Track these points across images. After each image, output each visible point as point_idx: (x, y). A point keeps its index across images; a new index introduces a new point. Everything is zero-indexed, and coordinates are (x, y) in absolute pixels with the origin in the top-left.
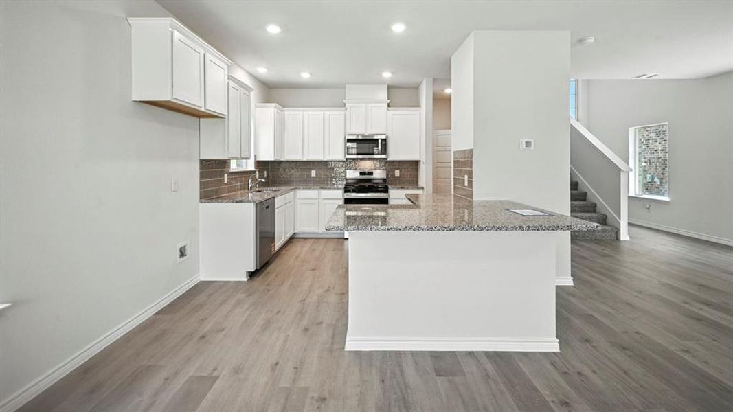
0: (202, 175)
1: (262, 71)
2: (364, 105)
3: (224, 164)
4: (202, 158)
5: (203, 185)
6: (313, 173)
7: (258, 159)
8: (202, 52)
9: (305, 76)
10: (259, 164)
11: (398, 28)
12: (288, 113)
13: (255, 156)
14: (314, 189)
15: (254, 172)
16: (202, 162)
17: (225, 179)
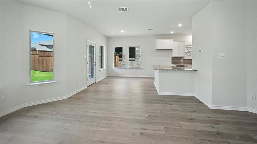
3: (181, 58)
5: (172, 61)
8: (164, 40)
16: (172, 57)
17: (182, 61)
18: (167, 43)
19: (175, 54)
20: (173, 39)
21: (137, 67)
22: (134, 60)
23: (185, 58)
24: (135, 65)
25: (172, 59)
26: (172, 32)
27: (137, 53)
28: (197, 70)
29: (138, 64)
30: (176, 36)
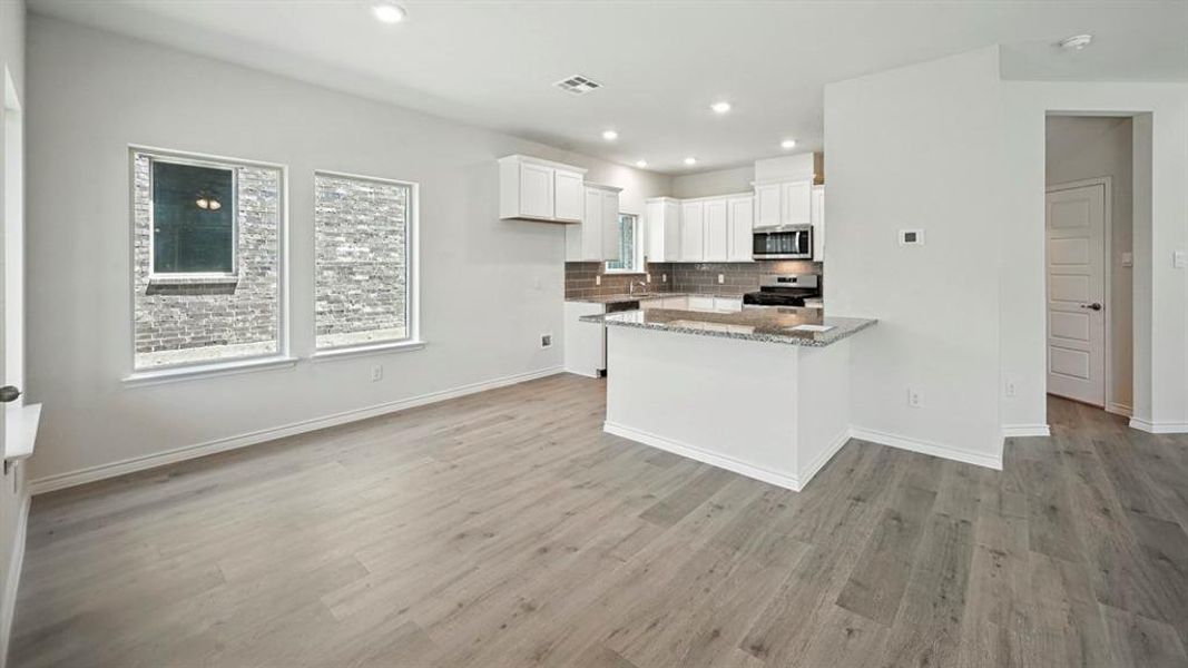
0: (567, 276)
1: (642, 164)
2: (778, 186)
3: (595, 266)
4: (568, 260)
5: (567, 285)
6: (721, 279)
7: (649, 261)
8: (552, 170)
9: (690, 162)
10: (651, 266)
11: (722, 108)
12: (687, 205)
13: (646, 258)
14: (726, 297)
15: (644, 275)
16: (570, 266)
17: (598, 279)
18: (562, 189)
20: (586, 171)
23: (609, 268)
24: (229, 319)
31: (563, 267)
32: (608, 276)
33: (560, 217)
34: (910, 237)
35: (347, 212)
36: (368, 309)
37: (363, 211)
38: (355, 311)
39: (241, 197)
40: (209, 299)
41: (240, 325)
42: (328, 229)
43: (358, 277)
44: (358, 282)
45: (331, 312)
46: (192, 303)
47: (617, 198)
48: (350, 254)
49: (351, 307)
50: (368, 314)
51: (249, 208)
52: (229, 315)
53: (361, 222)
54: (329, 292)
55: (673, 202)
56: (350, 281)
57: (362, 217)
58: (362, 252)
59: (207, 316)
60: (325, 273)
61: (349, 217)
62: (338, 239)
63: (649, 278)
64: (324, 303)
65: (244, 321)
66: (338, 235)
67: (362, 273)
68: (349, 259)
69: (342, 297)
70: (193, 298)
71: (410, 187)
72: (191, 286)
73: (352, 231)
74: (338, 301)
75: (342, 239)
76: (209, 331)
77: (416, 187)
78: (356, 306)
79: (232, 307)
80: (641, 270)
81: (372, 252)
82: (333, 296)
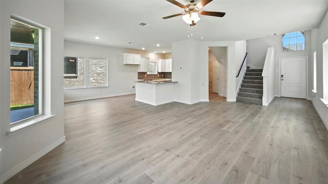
1: (155, 52)
3: (144, 73)
5: (138, 77)
8: (133, 55)
10: (159, 73)
11: (158, 45)
13: (158, 71)
16: (138, 73)
17: (146, 76)
18: (136, 58)
19: (142, 70)
20: (141, 55)
21: (80, 86)
22: (76, 77)
23: (148, 73)
24: (76, 83)
25: (138, 75)
26: (143, 49)
27: (80, 66)
28: (177, 82)
29: (81, 82)
30: (143, 53)
31: (137, 73)
32: (148, 75)
33: (135, 64)
34: (181, 68)
35: (99, 62)
36: (103, 82)
37: (102, 62)
38: (101, 82)
39: (78, 60)
40: (72, 79)
41: (78, 84)
42: (95, 66)
43: (101, 75)
44: (101, 76)
45: (95, 82)
46: (69, 80)
47: (149, 60)
48: (99, 70)
49: (99, 81)
50: (103, 83)
51: (80, 62)
52: (76, 82)
53: (102, 64)
54: (95, 78)
55: (163, 60)
56: (99, 76)
57: (102, 63)
58: (102, 70)
59: (72, 82)
60: (94, 74)
61: (99, 63)
62: (97, 68)
63: (158, 75)
64: (94, 80)
65: (79, 83)
66: (97, 67)
67: (102, 74)
68: (99, 72)
69: (98, 79)
70: (70, 79)
71: (106, 59)
72: (69, 77)
73: (100, 66)
74: (97, 80)
75: (98, 67)
76: (72, 85)
77: (107, 59)
78: (101, 81)
79: (76, 81)
80: (157, 74)
81: (104, 70)
82: (96, 79)
